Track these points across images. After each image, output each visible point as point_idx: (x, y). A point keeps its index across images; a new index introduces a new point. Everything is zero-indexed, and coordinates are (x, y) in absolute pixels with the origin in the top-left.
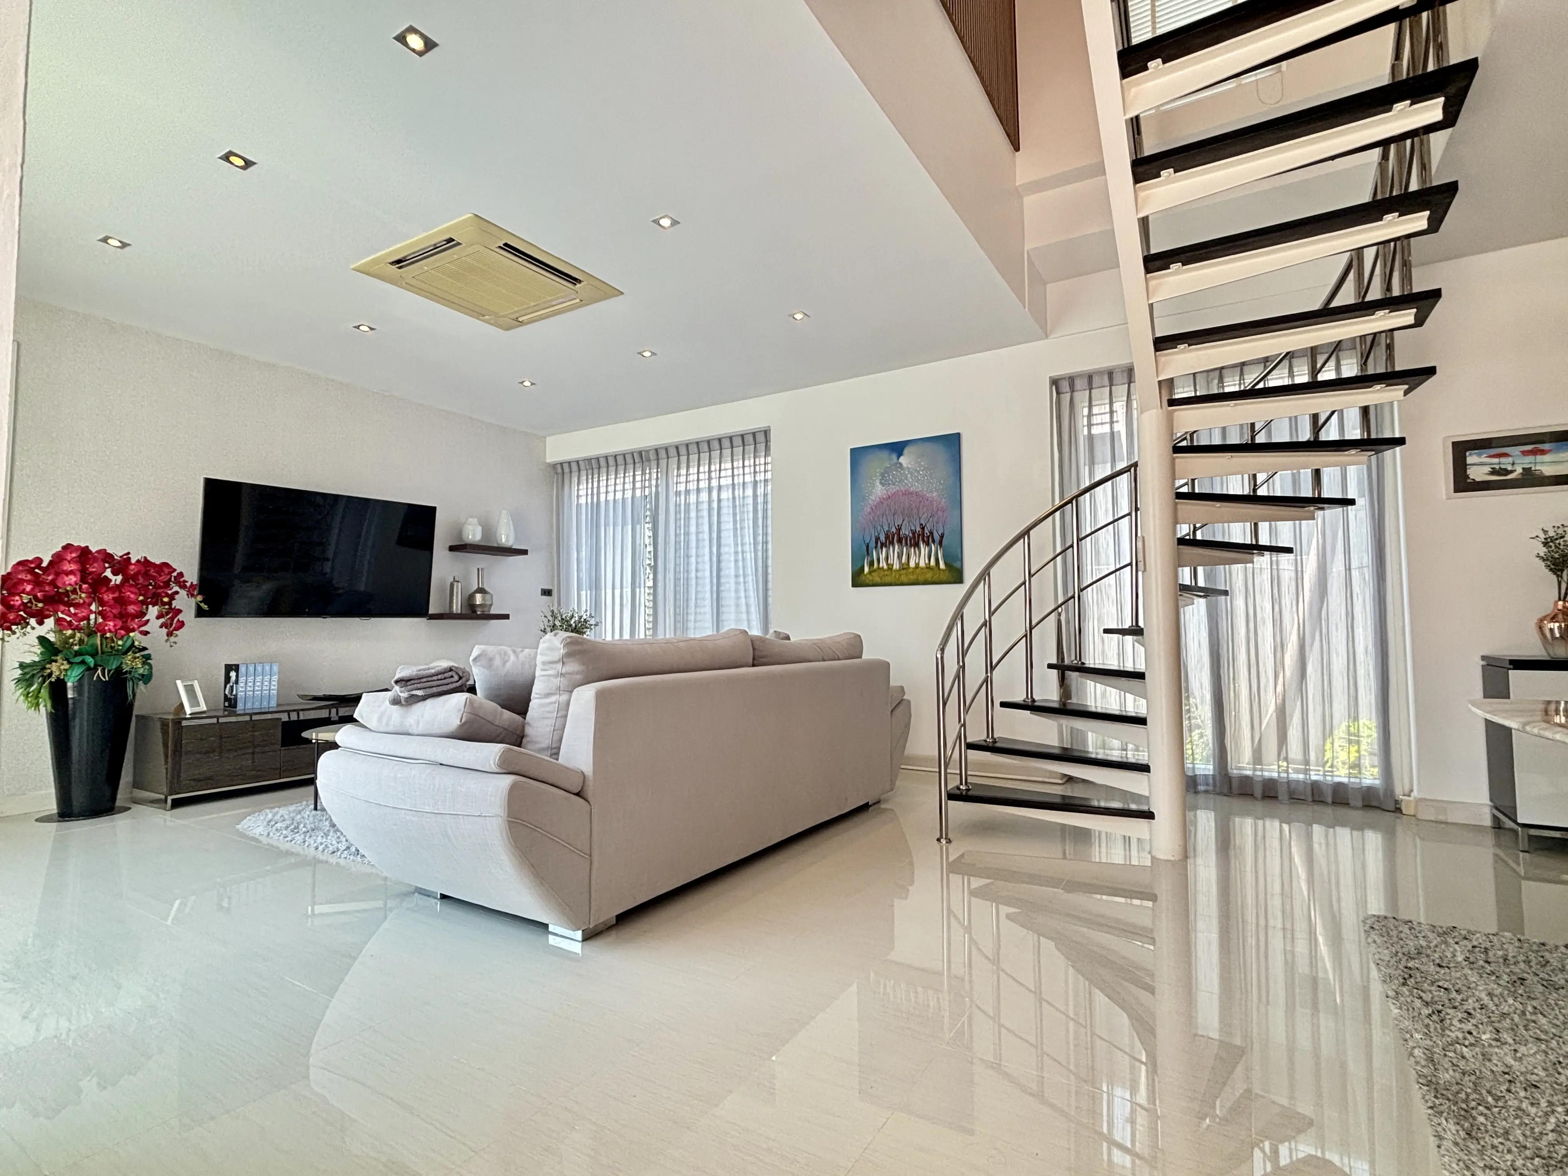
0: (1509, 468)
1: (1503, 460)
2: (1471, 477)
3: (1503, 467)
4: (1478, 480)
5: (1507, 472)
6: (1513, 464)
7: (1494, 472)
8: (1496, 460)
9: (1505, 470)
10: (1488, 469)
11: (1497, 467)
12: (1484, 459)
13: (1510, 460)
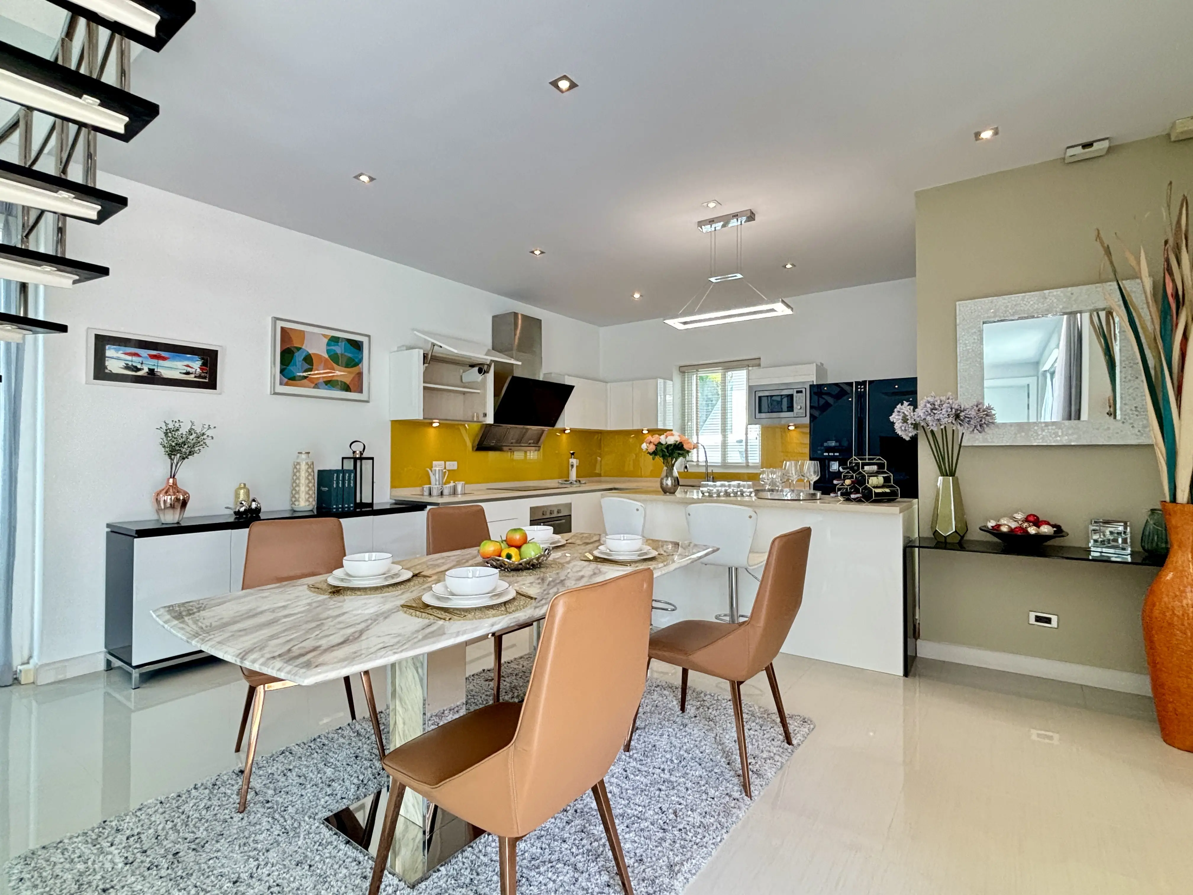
0: (139, 366)
1: (135, 358)
2: (109, 368)
3: (135, 364)
4: (114, 372)
5: (138, 370)
6: (142, 363)
7: (127, 367)
8: (129, 358)
9: (136, 367)
10: (122, 364)
11: (130, 363)
12: (120, 355)
13: (139, 359)
